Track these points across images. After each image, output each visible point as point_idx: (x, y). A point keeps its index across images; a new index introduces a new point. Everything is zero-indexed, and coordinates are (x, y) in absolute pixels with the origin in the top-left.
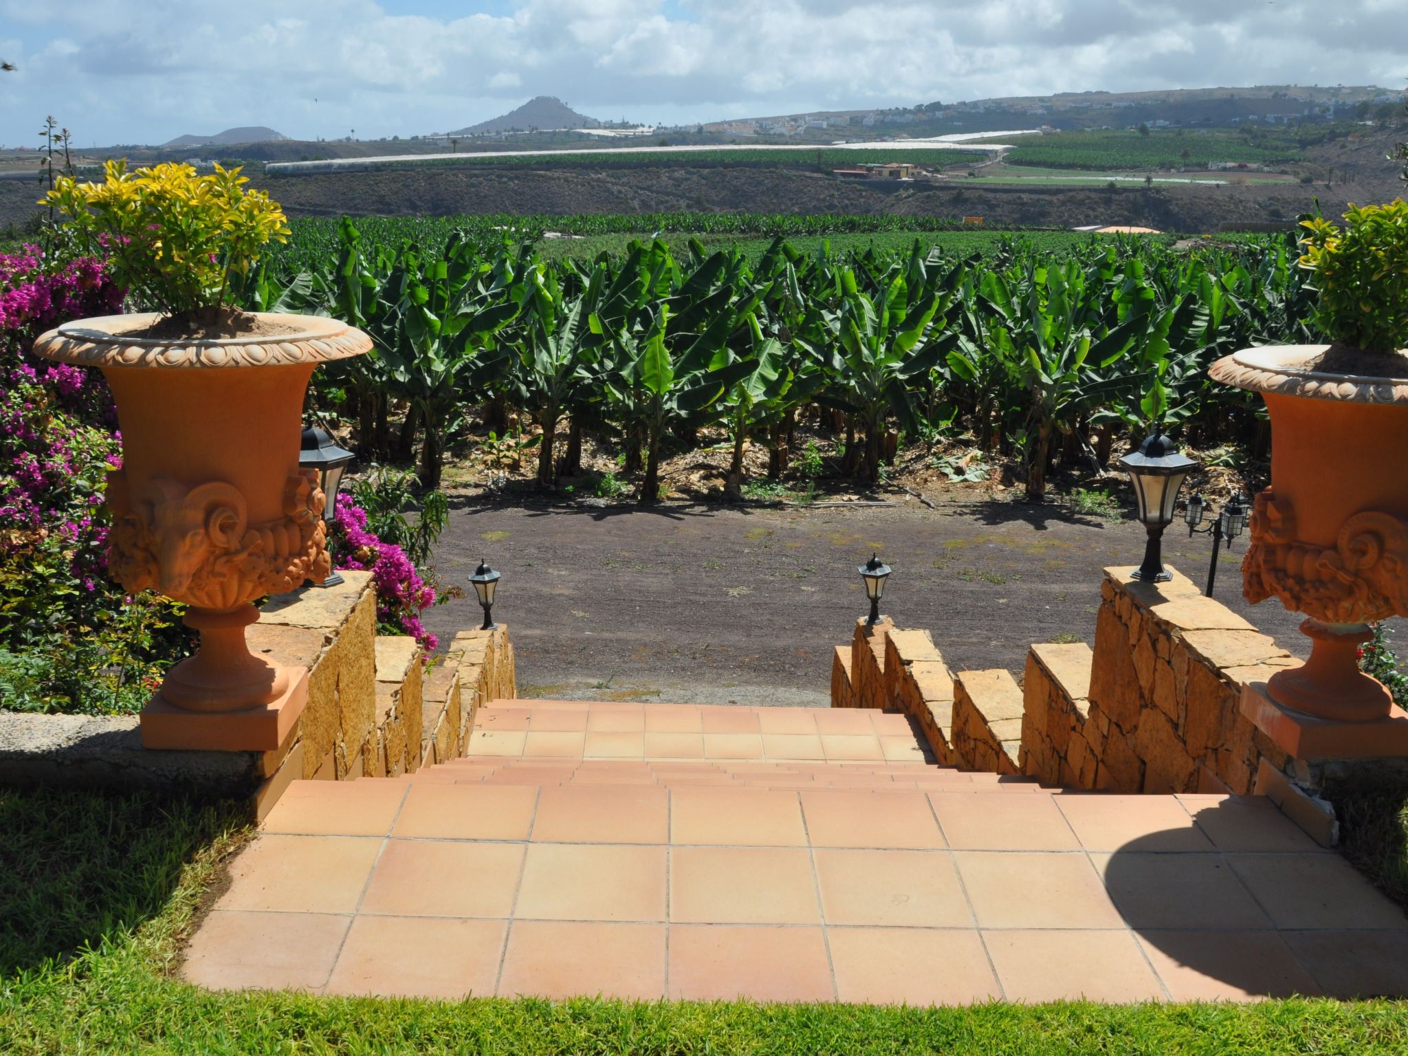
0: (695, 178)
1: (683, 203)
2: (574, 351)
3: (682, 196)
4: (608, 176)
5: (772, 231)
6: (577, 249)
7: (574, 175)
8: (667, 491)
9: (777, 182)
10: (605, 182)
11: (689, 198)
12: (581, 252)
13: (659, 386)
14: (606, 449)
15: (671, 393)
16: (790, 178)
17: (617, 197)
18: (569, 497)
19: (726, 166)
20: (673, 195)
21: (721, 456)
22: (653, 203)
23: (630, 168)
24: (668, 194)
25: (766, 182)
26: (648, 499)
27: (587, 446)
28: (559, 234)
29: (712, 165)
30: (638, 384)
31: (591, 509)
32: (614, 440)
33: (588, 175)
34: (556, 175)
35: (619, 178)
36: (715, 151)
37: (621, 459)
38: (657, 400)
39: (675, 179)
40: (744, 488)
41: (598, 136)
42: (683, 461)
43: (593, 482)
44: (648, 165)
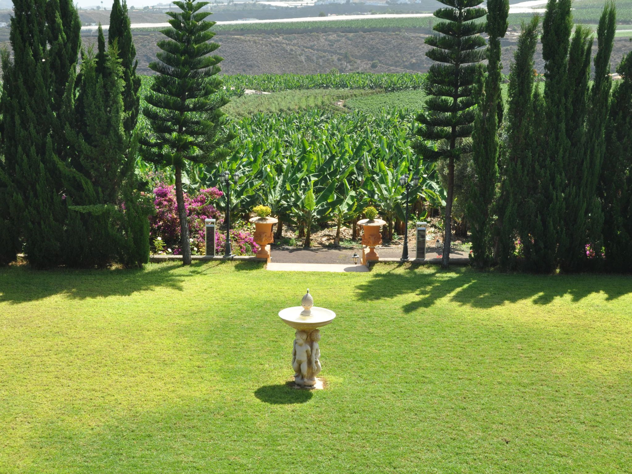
0: (343, 39)
1: (335, 58)
2: (281, 195)
3: (335, 53)
4: (283, 39)
5: (390, 87)
6: (266, 103)
7: (260, 38)
8: (314, 244)
9: (401, 41)
10: (281, 43)
11: (339, 54)
12: (268, 105)
13: (310, 207)
14: (290, 228)
15: (315, 210)
16: (410, 39)
17: (290, 54)
18: (279, 246)
19: (365, 31)
20: (329, 52)
21: (333, 232)
22: (314, 58)
23: (298, 33)
24: (325, 51)
25: (393, 41)
26: (307, 246)
27: (284, 228)
28: (254, 91)
29: (355, 31)
30: (303, 207)
31: (287, 249)
32: (294, 225)
33: (269, 38)
34: (248, 38)
35: (291, 40)
36: (358, 20)
37: (297, 233)
38: (309, 213)
39: (330, 41)
40: (341, 243)
41: (276, 6)
42: (320, 233)
43: (287, 241)
44: (311, 31)
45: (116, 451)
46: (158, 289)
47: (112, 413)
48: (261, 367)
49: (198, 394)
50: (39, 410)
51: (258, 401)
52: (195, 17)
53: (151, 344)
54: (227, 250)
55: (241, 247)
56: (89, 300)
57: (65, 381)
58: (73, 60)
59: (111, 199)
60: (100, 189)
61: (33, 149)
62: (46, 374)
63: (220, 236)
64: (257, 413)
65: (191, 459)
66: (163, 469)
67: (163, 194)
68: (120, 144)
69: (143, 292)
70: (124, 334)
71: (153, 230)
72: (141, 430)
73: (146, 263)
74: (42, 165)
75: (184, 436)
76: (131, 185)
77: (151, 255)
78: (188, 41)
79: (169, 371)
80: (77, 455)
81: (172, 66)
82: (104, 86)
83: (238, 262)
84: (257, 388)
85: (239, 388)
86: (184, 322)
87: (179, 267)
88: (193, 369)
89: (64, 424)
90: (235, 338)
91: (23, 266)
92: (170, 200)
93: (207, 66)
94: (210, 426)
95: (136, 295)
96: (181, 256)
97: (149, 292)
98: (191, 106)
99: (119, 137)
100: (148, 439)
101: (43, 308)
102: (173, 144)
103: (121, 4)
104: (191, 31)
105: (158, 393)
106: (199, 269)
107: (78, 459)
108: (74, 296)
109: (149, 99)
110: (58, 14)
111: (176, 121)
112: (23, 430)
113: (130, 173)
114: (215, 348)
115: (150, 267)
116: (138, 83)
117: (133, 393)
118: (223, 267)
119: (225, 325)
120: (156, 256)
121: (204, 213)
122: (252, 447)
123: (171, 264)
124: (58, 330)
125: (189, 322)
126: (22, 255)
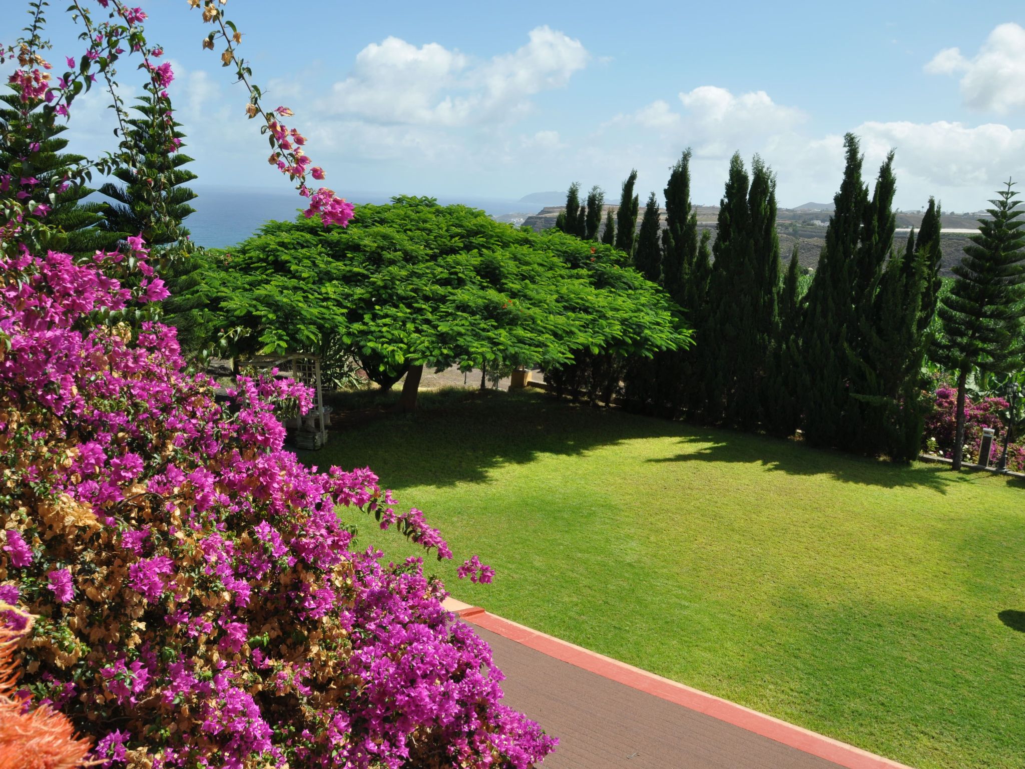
45: (845, 630)
46: (920, 488)
47: (849, 595)
48: (1012, 589)
49: (937, 599)
50: (786, 573)
51: (1000, 623)
52: (1007, 225)
53: (901, 540)
54: (1001, 463)
55: (1019, 464)
56: (852, 485)
57: (813, 554)
58: (880, 259)
59: (892, 392)
60: (882, 382)
61: (827, 337)
62: (797, 543)
63: (996, 448)
64: (996, 635)
65: (915, 659)
66: (886, 660)
67: (944, 395)
68: (910, 341)
69: (905, 488)
70: (877, 524)
71: (928, 429)
72: (873, 618)
73: (914, 460)
74: (832, 352)
75: (914, 635)
76: (914, 382)
77: (921, 454)
78: (997, 248)
79: (914, 570)
80: (810, 623)
81: (976, 271)
82: (906, 286)
83: (1011, 478)
84: (1002, 610)
85: (982, 604)
86: (940, 525)
87: (946, 470)
88: (938, 574)
89: (804, 592)
90: (990, 554)
91: (798, 441)
92: (951, 403)
93: (1013, 274)
94: (943, 634)
95: (897, 489)
96: (951, 461)
97: (911, 489)
98: (989, 313)
99: (911, 335)
100: (878, 628)
101: (808, 483)
102: (962, 348)
103: (936, 209)
104: (1001, 238)
105: (898, 587)
106: (968, 477)
107: (809, 626)
108: (838, 478)
109: (946, 301)
110: (876, 217)
111: (970, 325)
112: (768, 587)
113: (914, 371)
114: (966, 559)
115: (917, 465)
116: (938, 284)
117: (874, 581)
118: (994, 479)
119: (982, 538)
120: (926, 456)
121: (985, 421)
122: (982, 666)
123: (940, 466)
124: (817, 506)
125: (945, 527)
126: (800, 431)
